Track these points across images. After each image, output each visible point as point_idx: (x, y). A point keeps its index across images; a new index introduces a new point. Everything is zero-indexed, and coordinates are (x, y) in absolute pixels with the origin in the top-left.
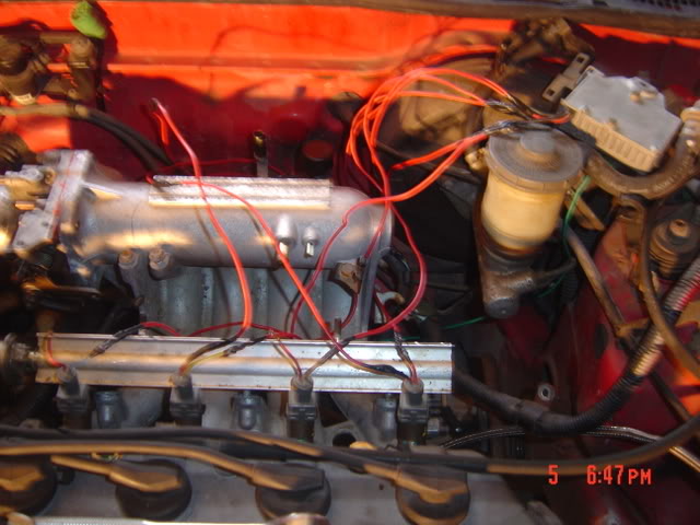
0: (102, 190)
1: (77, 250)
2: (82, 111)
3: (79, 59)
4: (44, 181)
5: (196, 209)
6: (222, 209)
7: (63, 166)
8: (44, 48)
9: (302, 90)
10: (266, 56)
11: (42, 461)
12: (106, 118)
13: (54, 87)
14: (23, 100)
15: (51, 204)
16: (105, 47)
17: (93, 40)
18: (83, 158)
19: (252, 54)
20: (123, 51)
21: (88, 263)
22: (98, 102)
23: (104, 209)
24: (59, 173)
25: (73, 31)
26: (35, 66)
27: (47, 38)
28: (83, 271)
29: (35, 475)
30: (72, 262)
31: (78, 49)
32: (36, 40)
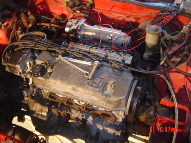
0: (86, 25)
1: (79, 33)
2: (87, 15)
3: (88, 6)
4: (77, 22)
5: (99, 30)
6: (103, 31)
7: (81, 20)
8: (83, 4)
9: (124, 19)
10: (118, 12)
11: (65, 50)
12: (90, 17)
13: (83, 11)
14: (78, 12)
15: (78, 25)
16: (93, 5)
17: (91, 4)
18: (84, 20)
19: (116, 11)
20: (96, 7)
21: (81, 36)
22: (90, 15)
23: (85, 28)
24: (80, 21)
25: (88, 2)
26: (81, 6)
27: (84, 2)
28: (79, 37)
29: (63, 52)
30: (78, 35)
31: (88, 4)
32: (82, 2)
